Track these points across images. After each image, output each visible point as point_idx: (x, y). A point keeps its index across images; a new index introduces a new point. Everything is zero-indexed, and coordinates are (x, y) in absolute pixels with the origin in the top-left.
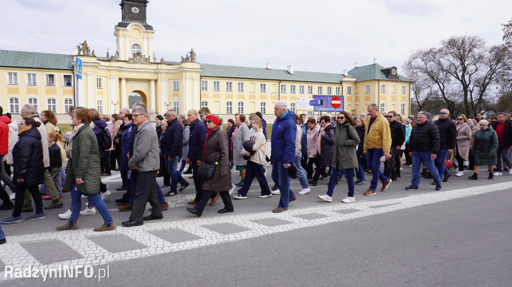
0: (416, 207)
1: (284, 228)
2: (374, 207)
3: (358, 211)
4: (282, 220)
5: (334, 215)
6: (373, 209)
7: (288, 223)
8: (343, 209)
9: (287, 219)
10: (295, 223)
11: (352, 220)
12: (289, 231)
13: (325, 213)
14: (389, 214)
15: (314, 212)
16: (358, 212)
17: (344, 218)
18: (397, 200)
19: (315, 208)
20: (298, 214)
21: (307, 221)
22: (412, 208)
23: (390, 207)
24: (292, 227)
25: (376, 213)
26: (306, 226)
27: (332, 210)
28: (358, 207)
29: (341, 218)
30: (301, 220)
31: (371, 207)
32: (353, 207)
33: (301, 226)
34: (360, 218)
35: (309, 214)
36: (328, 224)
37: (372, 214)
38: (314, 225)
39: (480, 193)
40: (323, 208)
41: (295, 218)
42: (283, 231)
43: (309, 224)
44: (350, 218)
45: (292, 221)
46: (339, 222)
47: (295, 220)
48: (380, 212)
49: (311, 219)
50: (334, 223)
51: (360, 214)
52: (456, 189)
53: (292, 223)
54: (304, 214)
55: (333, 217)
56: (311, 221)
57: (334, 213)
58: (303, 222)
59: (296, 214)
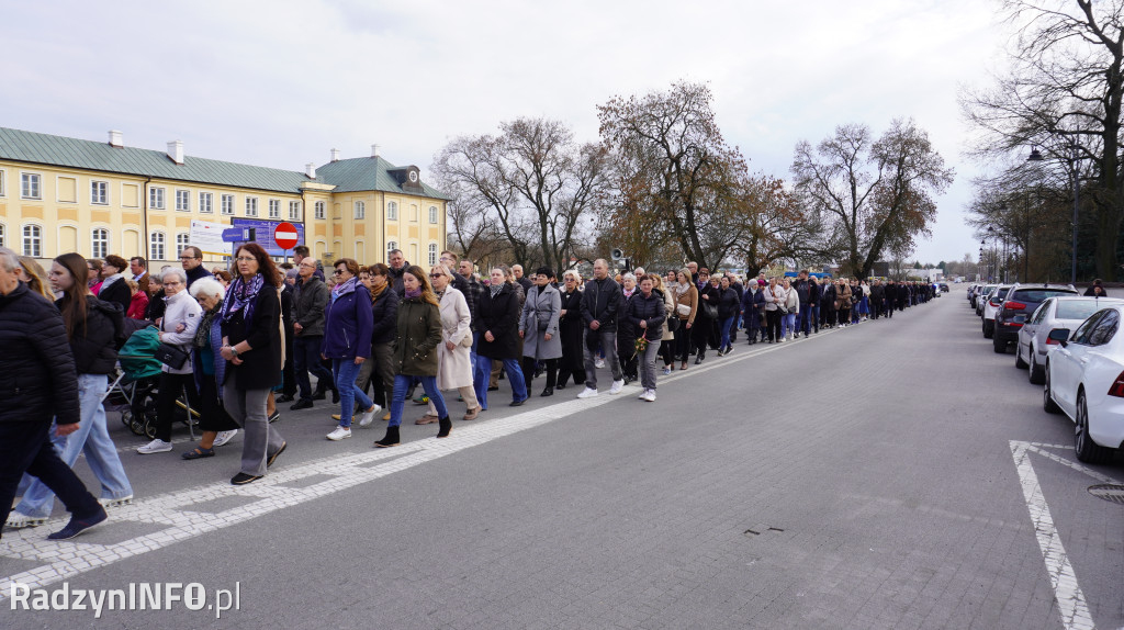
1: (148, 543)
2: (368, 465)
3: (333, 477)
4: (144, 525)
5: (276, 493)
6: (365, 469)
7: (159, 527)
8: (300, 476)
9: (157, 520)
10: (179, 525)
11: (318, 501)
12: (163, 548)
14: (396, 476)
16: (331, 481)
17: (300, 498)
18: (416, 445)
20: (191, 503)
21: (209, 516)
22: (444, 458)
23: (401, 460)
24: (169, 539)
25: (372, 478)
26: (206, 528)
27: (273, 483)
28: (334, 469)
29: (293, 498)
30: (195, 516)
31: (361, 466)
32: (323, 471)
33: (196, 532)
34: (337, 492)
35: (216, 499)
36: (263, 518)
37: (362, 480)
38: (228, 524)
41: (180, 514)
42: (147, 550)
43: (213, 523)
44: (314, 496)
45: (168, 522)
46: (289, 508)
47: (179, 518)
48: (380, 475)
49: (222, 510)
50: (278, 511)
51: (336, 484)
53: (171, 526)
54: (203, 500)
55: (274, 498)
56: (219, 515)
57: (277, 488)
58: (200, 520)
59: (183, 504)
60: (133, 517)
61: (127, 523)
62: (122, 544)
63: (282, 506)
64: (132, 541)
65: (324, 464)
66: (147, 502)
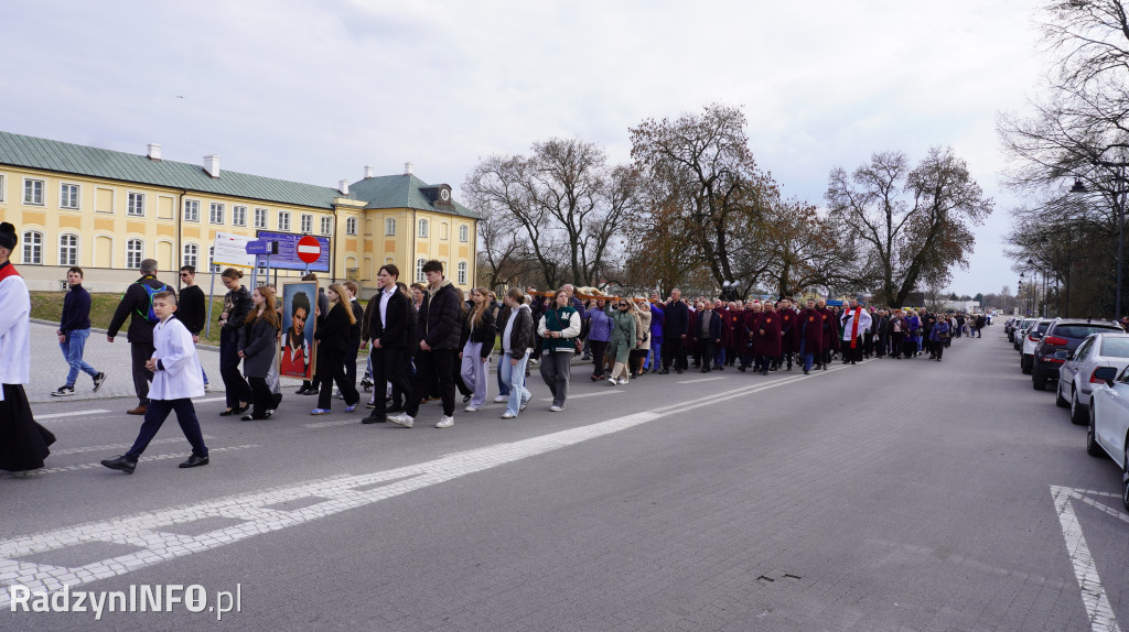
0: (453, 480)
1: (115, 567)
2: (363, 488)
3: (325, 500)
4: (115, 546)
5: (263, 516)
6: (359, 493)
7: (131, 549)
8: (290, 498)
9: (130, 541)
10: (151, 547)
11: (305, 526)
13: (243, 515)
14: (393, 501)
15: (213, 513)
16: (324, 504)
17: (286, 522)
18: (416, 468)
19: (217, 504)
20: (170, 523)
21: (186, 539)
23: (399, 484)
24: (140, 562)
25: (366, 502)
26: (179, 551)
27: (261, 504)
28: (327, 491)
29: (277, 522)
30: (171, 538)
31: (356, 489)
32: (315, 493)
33: (168, 556)
34: (326, 516)
35: (198, 520)
36: (242, 542)
37: (355, 504)
38: (205, 548)
39: (578, 440)
40: (239, 501)
41: (156, 535)
43: (191, 546)
44: (301, 520)
45: (142, 544)
46: (272, 533)
47: (155, 540)
48: (374, 500)
49: (201, 533)
50: (260, 537)
51: (326, 508)
52: (536, 436)
53: (144, 548)
54: (184, 521)
55: (258, 521)
56: (198, 538)
57: (264, 510)
58: (176, 543)
59: (161, 524)
60: (105, 538)
61: (98, 544)
62: (86, 567)
63: (264, 530)
64: (98, 564)
65: (318, 486)
66: (125, 521)
